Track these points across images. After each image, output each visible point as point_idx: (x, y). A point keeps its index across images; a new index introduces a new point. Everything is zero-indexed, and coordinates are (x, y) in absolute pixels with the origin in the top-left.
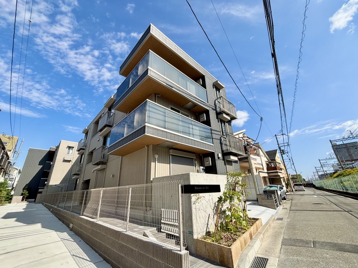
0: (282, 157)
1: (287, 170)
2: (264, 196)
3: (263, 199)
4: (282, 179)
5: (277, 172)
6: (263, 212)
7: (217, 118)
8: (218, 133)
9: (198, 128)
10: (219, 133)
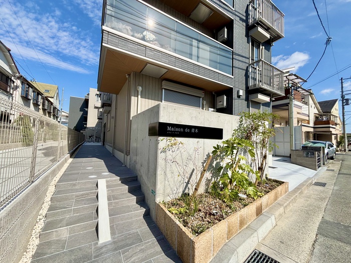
0: (343, 108)
1: (346, 126)
2: (301, 153)
3: (298, 156)
4: (333, 136)
5: (330, 127)
6: (295, 172)
7: (247, 35)
8: (244, 59)
9: (208, 48)
10: (247, 61)
